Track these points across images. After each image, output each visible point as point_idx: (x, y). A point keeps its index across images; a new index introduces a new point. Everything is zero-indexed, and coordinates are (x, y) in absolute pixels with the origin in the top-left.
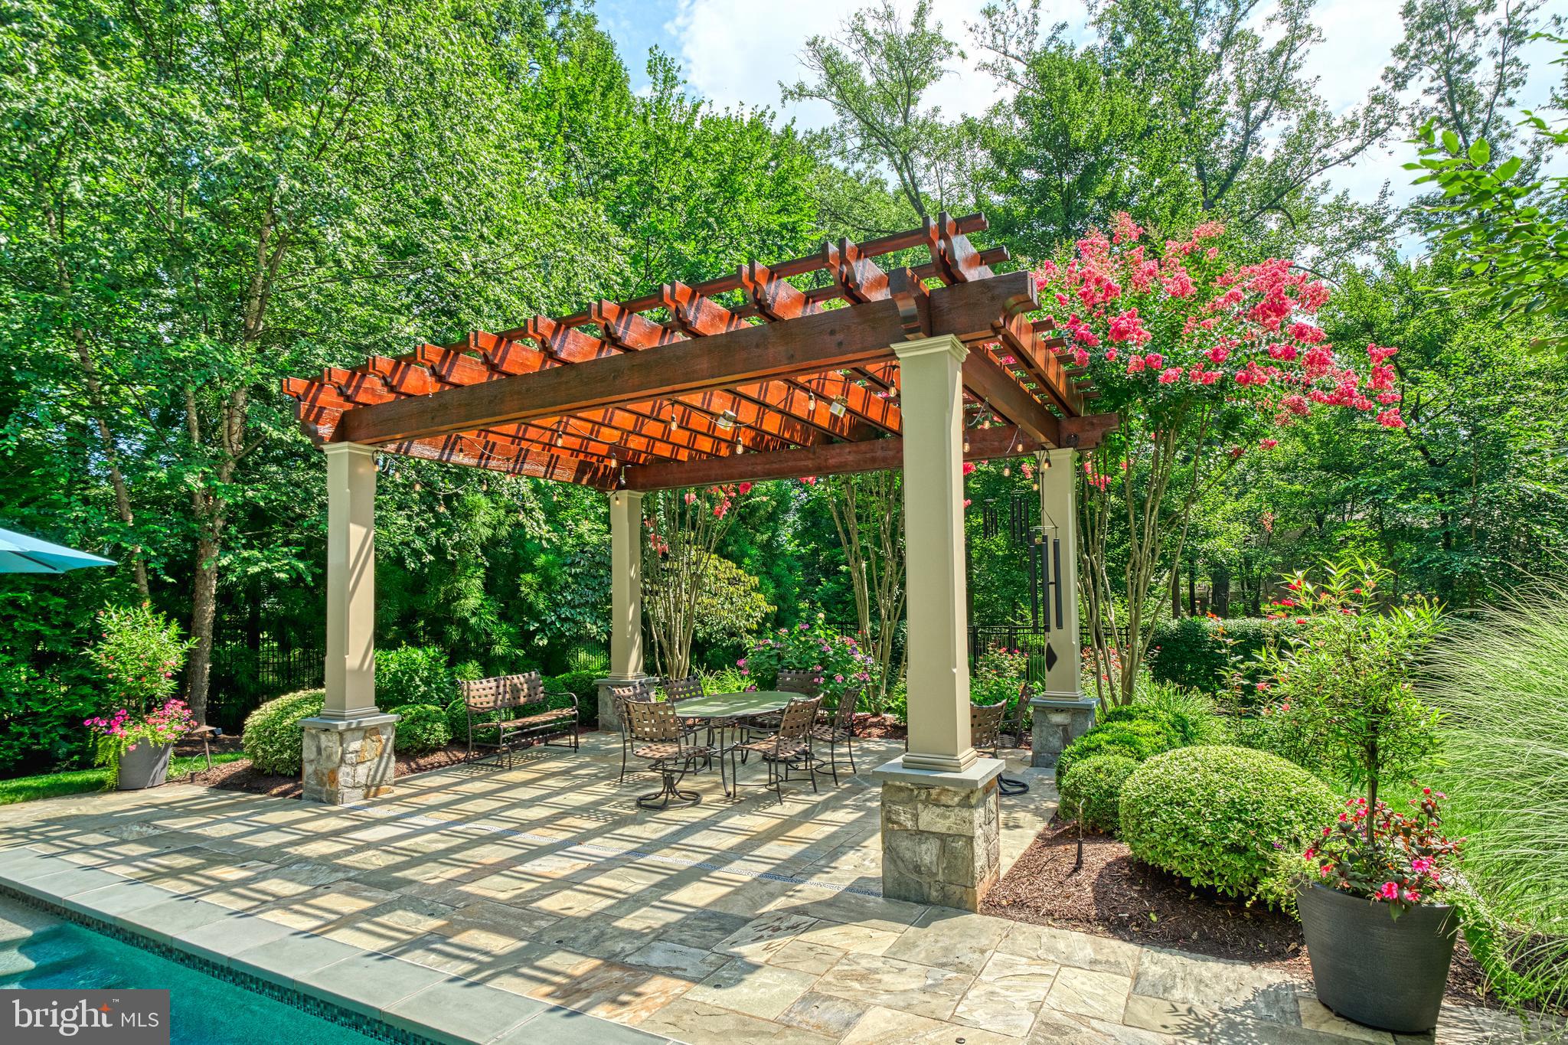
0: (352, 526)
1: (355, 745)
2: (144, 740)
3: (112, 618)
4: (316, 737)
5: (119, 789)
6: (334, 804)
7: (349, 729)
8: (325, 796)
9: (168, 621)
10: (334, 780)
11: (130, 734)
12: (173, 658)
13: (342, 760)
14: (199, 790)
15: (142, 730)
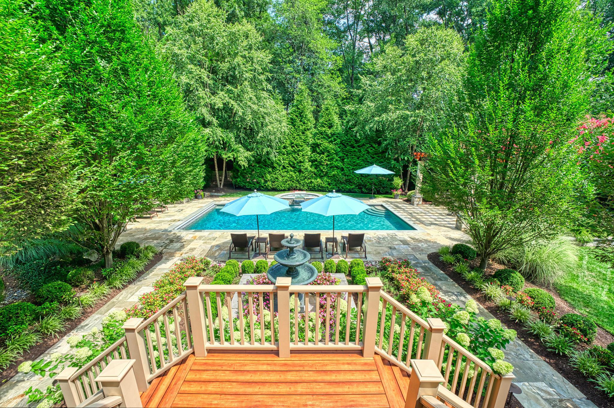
1: (417, 199)
2: (397, 194)
3: (395, 179)
4: (412, 196)
5: (393, 199)
7: (416, 197)
9: (401, 179)
10: (414, 203)
12: (401, 184)
13: (415, 201)
14: (401, 200)
15: (396, 192)
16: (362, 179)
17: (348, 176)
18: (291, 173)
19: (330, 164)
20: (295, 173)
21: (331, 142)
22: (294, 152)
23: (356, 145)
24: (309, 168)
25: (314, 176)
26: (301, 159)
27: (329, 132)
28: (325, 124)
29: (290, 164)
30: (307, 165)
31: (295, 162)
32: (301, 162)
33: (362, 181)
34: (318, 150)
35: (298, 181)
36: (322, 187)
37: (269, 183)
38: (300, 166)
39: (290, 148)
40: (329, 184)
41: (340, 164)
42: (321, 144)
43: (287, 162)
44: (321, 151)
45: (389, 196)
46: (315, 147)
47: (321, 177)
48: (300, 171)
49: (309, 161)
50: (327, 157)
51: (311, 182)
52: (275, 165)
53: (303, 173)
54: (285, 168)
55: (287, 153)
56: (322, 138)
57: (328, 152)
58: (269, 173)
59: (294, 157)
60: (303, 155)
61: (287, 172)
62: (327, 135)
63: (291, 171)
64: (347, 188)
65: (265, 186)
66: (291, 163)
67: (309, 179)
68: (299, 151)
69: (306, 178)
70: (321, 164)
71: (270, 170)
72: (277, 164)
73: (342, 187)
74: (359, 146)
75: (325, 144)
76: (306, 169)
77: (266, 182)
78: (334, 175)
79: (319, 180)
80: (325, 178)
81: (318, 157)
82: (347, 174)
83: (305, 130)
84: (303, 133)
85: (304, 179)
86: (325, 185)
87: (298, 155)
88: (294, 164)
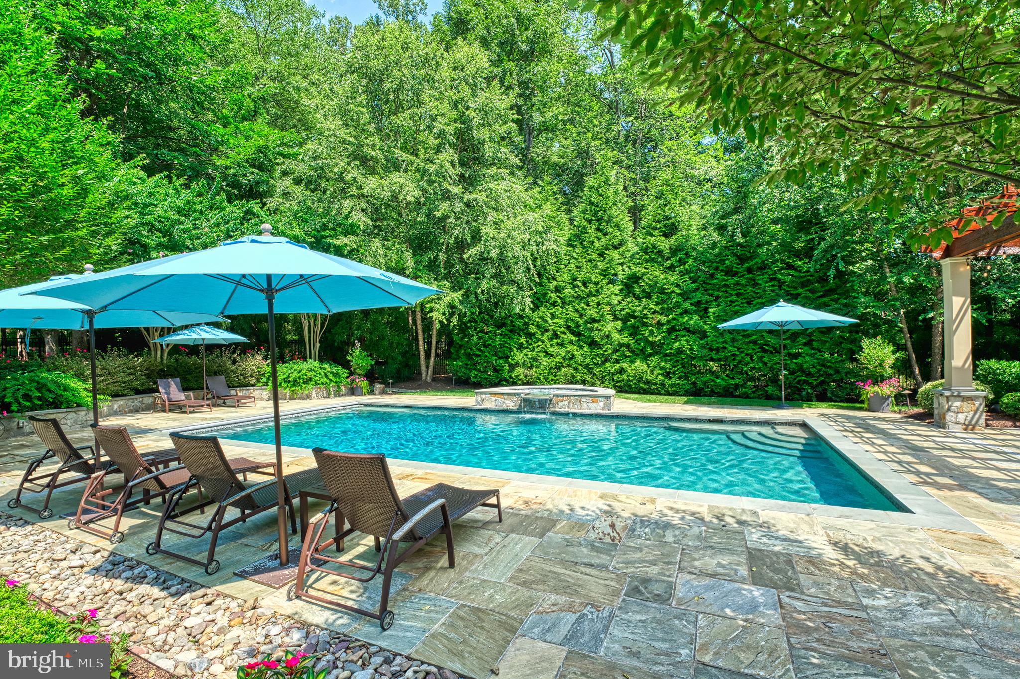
0: (954, 298)
1: (957, 404)
2: (877, 392)
3: (865, 343)
4: (938, 398)
5: (869, 410)
6: (944, 428)
7: (952, 395)
8: (941, 425)
9: (888, 344)
10: (944, 418)
11: (871, 390)
12: (890, 360)
13: (949, 410)
14: (899, 416)
15: (876, 389)
16: (765, 359)
17: (718, 350)
18: (570, 347)
19: (669, 322)
20: (581, 347)
21: (672, 268)
22: (579, 298)
23: (741, 269)
24: (616, 336)
25: (628, 353)
26: (591, 312)
27: (665, 244)
28: (655, 228)
29: (568, 328)
30: (611, 327)
31: (581, 321)
32: (594, 321)
33: (765, 364)
34: (637, 290)
35: (586, 366)
36: (648, 382)
37: (520, 371)
38: (591, 330)
39: (568, 291)
40: (668, 375)
41: (694, 320)
42: (644, 274)
43: (561, 322)
44: (644, 291)
45: (858, 405)
46: (630, 285)
47: (646, 357)
48: (593, 344)
49: (616, 318)
50: (657, 304)
51: (622, 371)
52: (533, 329)
53: (600, 346)
54: (557, 337)
55: (563, 303)
56: (647, 261)
57: (662, 291)
58: (521, 347)
59: (577, 311)
60: (598, 304)
61: (562, 345)
62: (660, 252)
63: (571, 342)
64: (717, 385)
65: (511, 377)
66: (572, 325)
67: (617, 361)
68: (590, 295)
69: (606, 360)
70: (645, 324)
71: (523, 340)
72: (539, 326)
73: (705, 383)
74: (749, 270)
75: (657, 274)
76: (608, 337)
77: (512, 367)
78: (680, 351)
79: (638, 363)
80: (655, 360)
81: (637, 307)
82: (715, 345)
83: (607, 249)
84: (601, 255)
85: (604, 362)
86: (657, 377)
87: (588, 305)
88: (578, 326)
